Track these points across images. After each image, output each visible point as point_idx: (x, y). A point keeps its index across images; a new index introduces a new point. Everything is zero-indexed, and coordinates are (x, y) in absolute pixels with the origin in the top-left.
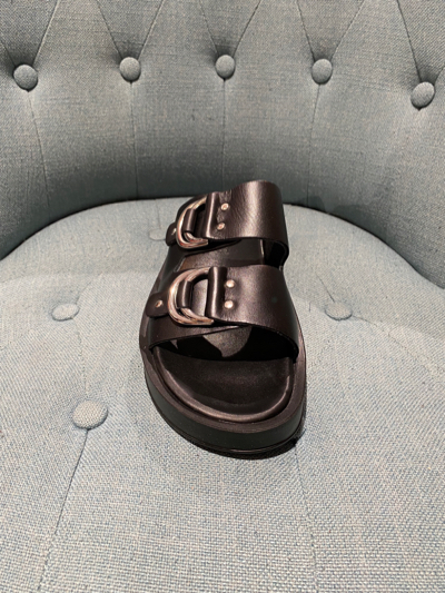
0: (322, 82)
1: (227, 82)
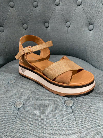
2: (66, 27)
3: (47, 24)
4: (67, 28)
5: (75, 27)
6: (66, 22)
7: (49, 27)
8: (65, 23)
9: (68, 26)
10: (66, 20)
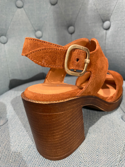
0: (108, 29)
1: (73, 35)
2: (102, 29)
3: (71, 29)
4: (105, 31)
5: (118, 28)
6: (103, 22)
7: (76, 32)
8: (101, 24)
9: (107, 28)
10: (103, 18)
